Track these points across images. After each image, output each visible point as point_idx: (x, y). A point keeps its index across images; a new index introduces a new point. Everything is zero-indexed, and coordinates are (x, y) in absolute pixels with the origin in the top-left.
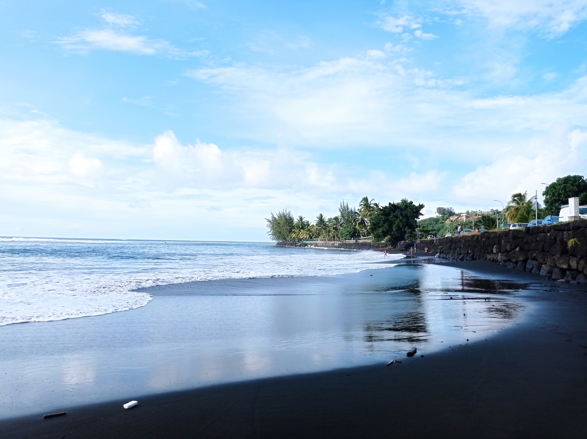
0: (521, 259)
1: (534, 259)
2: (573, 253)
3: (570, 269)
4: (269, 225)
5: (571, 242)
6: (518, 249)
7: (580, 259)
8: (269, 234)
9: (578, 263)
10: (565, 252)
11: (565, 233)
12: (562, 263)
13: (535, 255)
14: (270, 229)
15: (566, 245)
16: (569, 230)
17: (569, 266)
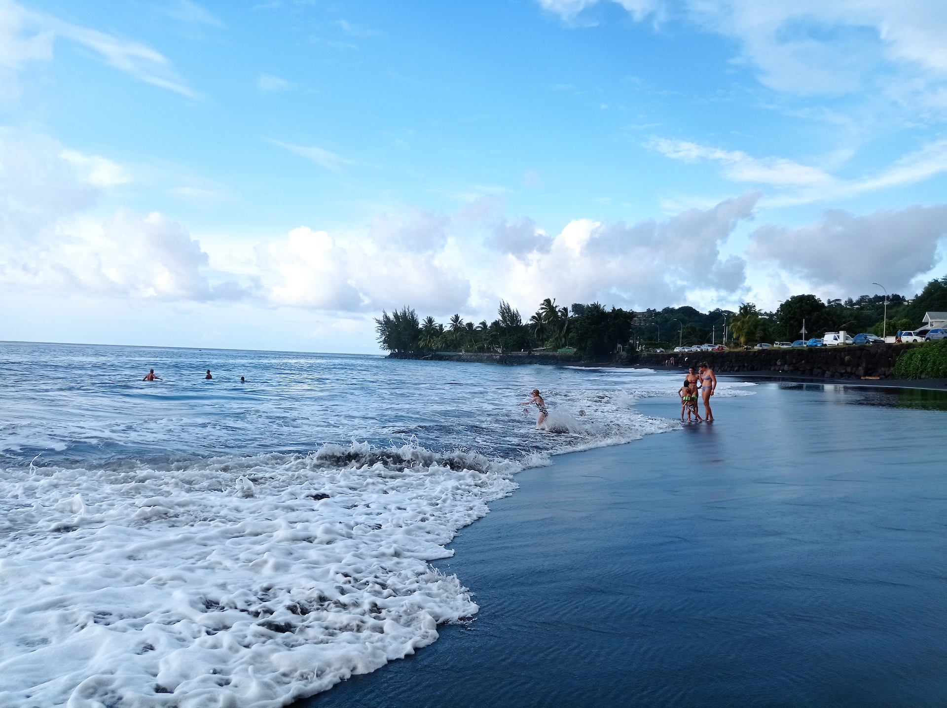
0: (808, 368)
1: (820, 368)
2: (849, 364)
3: (846, 372)
4: (380, 328)
5: (847, 358)
6: (803, 362)
7: (853, 367)
8: (379, 341)
9: (852, 369)
10: (843, 363)
11: (842, 353)
12: (842, 370)
13: (819, 365)
14: (379, 334)
15: (844, 359)
16: (845, 351)
17: (846, 371)
